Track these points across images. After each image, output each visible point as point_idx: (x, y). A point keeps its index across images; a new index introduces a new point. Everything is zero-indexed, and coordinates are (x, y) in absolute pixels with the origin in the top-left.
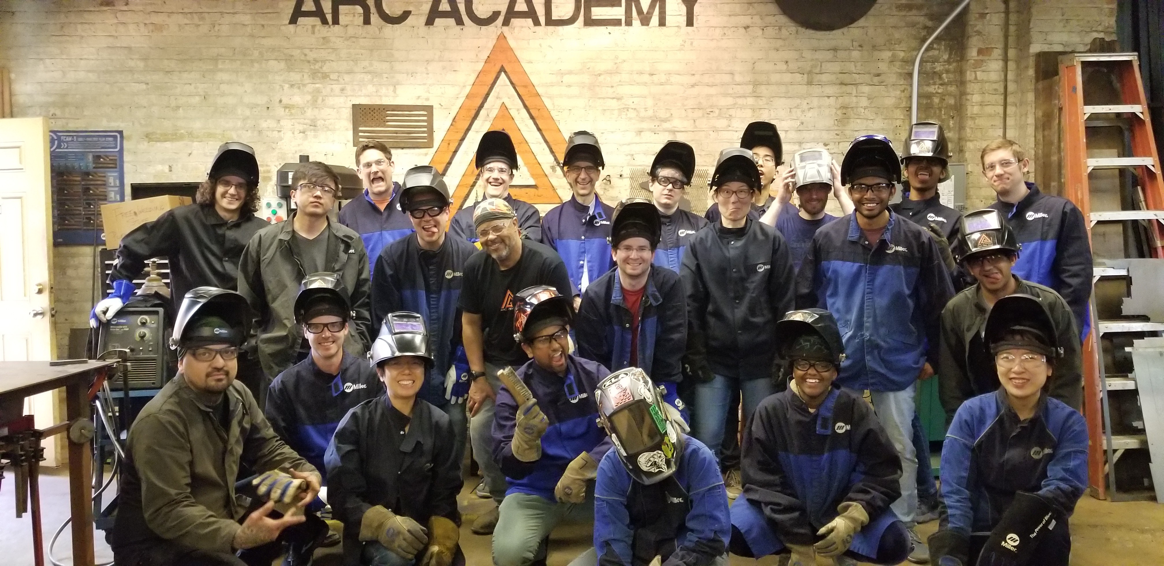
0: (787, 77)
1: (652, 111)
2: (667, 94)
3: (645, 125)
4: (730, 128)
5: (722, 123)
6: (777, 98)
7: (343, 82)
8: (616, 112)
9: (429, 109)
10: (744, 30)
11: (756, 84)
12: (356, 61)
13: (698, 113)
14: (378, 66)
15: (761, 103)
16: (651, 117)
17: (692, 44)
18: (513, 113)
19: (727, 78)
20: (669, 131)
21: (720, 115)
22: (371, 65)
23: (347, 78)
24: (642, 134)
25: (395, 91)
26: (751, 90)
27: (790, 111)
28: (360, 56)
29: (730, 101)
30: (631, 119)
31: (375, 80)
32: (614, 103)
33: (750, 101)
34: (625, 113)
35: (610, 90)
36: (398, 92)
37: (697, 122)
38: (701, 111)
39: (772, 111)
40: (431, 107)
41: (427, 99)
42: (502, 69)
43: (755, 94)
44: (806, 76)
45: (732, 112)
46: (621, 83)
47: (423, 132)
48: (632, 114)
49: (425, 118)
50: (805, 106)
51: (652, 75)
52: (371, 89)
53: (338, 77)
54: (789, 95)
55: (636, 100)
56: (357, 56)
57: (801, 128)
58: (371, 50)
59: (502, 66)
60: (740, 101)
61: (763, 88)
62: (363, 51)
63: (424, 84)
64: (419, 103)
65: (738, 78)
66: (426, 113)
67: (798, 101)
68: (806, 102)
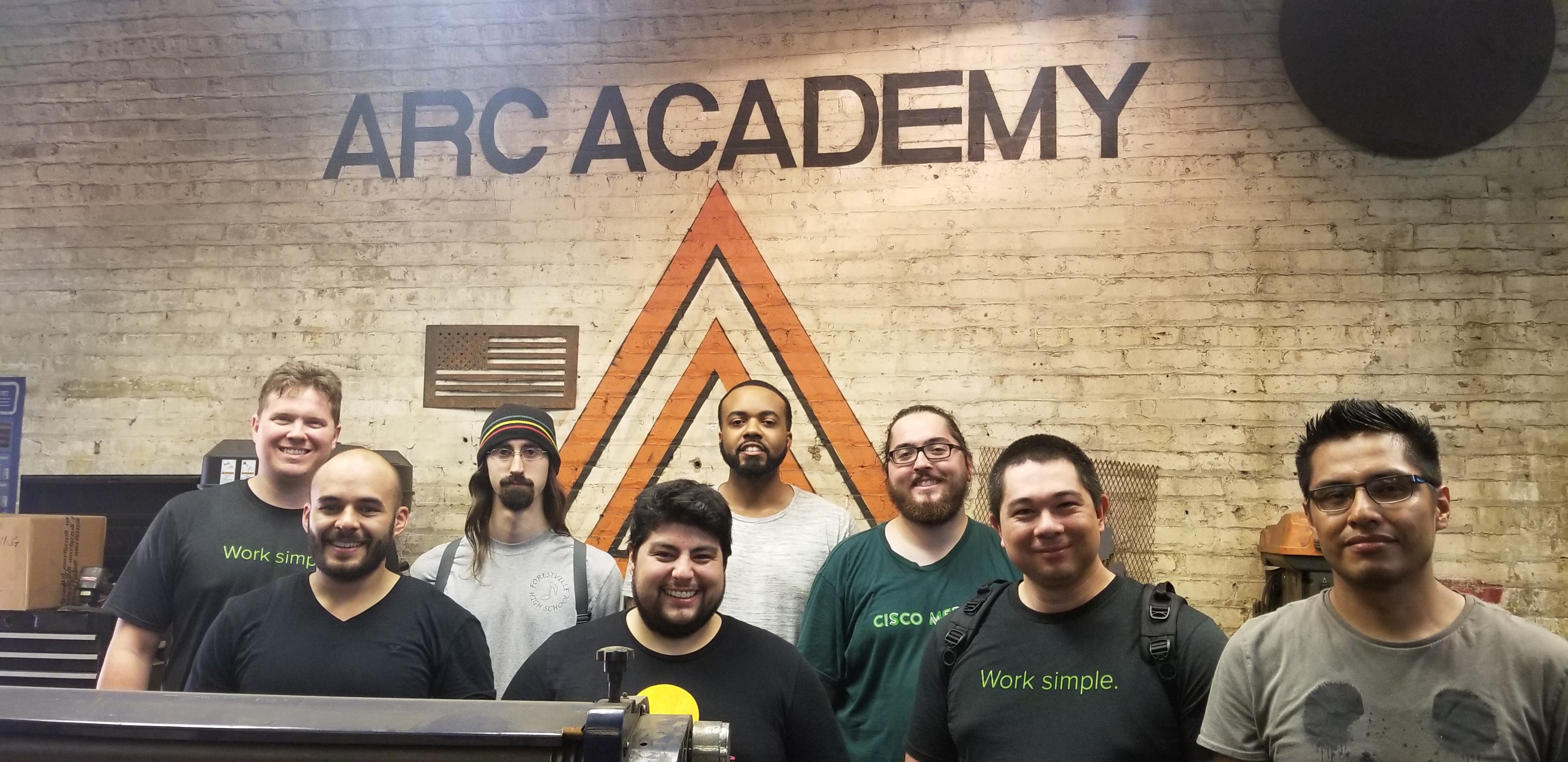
0: (1337, 260)
1: (1027, 333)
2: (1061, 298)
3: (1012, 363)
4: (1206, 370)
5: (1188, 358)
6: (1314, 305)
7: (414, 282)
8: (949, 336)
9: (571, 333)
10: (1230, 162)
11: (1263, 274)
12: (438, 244)
13: (1132, 338)
14: (480, 252)
15: (1277, 314)
16: (1025, 346)
17: (1114, 192)
18: (735, 338)
19: (1197, 262)
20: (1066, 375)
21: (1181, 340)
22: (467, 250)
23: (421, 275)
24: (1006, 380)
25: (508, 300)
26: (1252, 288)
27: (1347, 333)
28: (448, 234)
29: (1204, 311)
30: (981, 349)
31: (472, 278)
32: (945, 318)
33: (1252, 310)
34: (968, 338)
35: (937, 291)
36: (513, 301)
37: (1129, 355)
38: (1138, 334)
39: (1303, 332)
40: (575, 330)
41: (568, 314)
42: (717, 254)
43: (1263, 296)
44: (1379, 256)
45: (1209, 334)
46: (959, 276)
47: (557, 379)
48: (984, 339)
49: (563, 351)
50: (1380, 321)
51: (1028, 258)
52: (463, 295)
53: (406, 273)
54: (1343, 297)
55: (992, 310)
56: (442, 234)
57: (1374, 370)
58: (469, 223)
59: (717, 245)
60: (1228, 311)
61: (1281, 281)
62: (453, 225)
63: (565, 285)
64: (552, 321)
65: (1222, 262)
66: (564, 341)
67: (1366, 310)
68: (1382, 311)
